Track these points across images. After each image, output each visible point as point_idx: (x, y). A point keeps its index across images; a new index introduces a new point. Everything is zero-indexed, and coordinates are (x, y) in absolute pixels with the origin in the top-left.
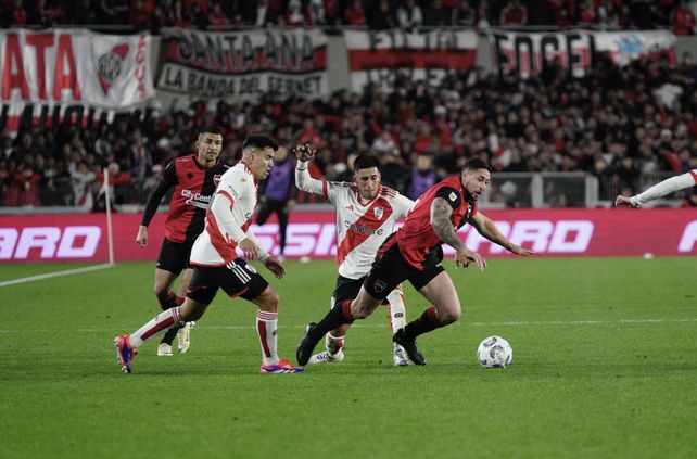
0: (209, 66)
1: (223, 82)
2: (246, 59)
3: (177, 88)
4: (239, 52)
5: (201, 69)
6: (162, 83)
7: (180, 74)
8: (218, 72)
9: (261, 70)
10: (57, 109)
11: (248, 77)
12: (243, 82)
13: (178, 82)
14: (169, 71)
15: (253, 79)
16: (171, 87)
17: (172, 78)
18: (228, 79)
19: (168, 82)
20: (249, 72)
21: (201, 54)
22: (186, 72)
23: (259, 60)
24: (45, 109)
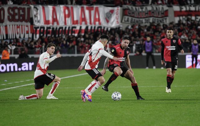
0: (135, 16)
1: (140, 20)
2: (146, 14)
3: (127, 22)
4: (144, 12)
5: (133, 17)
6: (123, 21)
7: (128, 19)
8: (138, 18)
9: (150, 17)
10: (95, 27)
11: (147, 19)
12: (145, 20)
13: (128, 21)
14: (125, 18)
15: (148, 19)
16: (126, 22)
17: (126, 20)
18: (141, 19)
19: (125, 21)
20: (147, 17)
21: (133, 13)
22: (130, 18)
23: (150, 14)
24: (92, 27)
